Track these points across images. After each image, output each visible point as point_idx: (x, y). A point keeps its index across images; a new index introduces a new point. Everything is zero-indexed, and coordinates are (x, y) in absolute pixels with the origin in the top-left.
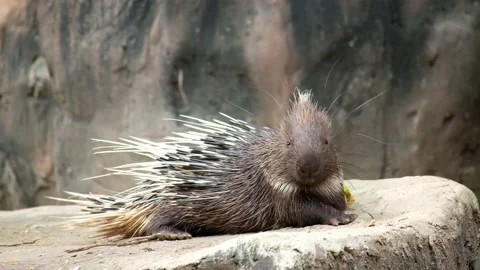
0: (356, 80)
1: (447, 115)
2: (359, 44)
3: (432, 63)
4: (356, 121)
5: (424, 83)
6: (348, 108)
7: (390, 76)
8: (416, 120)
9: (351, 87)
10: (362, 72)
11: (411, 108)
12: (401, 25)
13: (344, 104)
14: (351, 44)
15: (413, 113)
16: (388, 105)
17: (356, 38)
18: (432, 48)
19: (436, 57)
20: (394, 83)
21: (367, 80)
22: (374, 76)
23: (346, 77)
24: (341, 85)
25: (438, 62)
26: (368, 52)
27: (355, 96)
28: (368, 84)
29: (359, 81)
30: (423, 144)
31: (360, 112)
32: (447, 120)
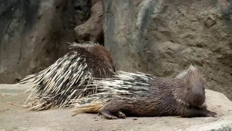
0: (13, 23)
1: (43, 38)
2: (15, 10)
3: (39, 18)
4: (11, 39)
5: (36, 25)
6: (9, 34)
7: (25, 22)
8: (34, 40)
9: (11, 26)
10: (15, 20)
11: (32, 35)
12: (29, 3)
13: (8, 32)
14: (13, 9)
15: (33, 37)
16: (23, 33)
17: (14, 7)
18: (41, 12)
19: (41, 16)
20: (26, 25)
21: (16, 23)
22: (19, 22)
23: (9, 22)
24: (7, 25)
25: (42, 18)
26: (18, 13)
27: (12, 29)
28: (17, 25)
29: (14, 24)
30: (35, 49)
31: (13, 35)
32: (43, 40)
